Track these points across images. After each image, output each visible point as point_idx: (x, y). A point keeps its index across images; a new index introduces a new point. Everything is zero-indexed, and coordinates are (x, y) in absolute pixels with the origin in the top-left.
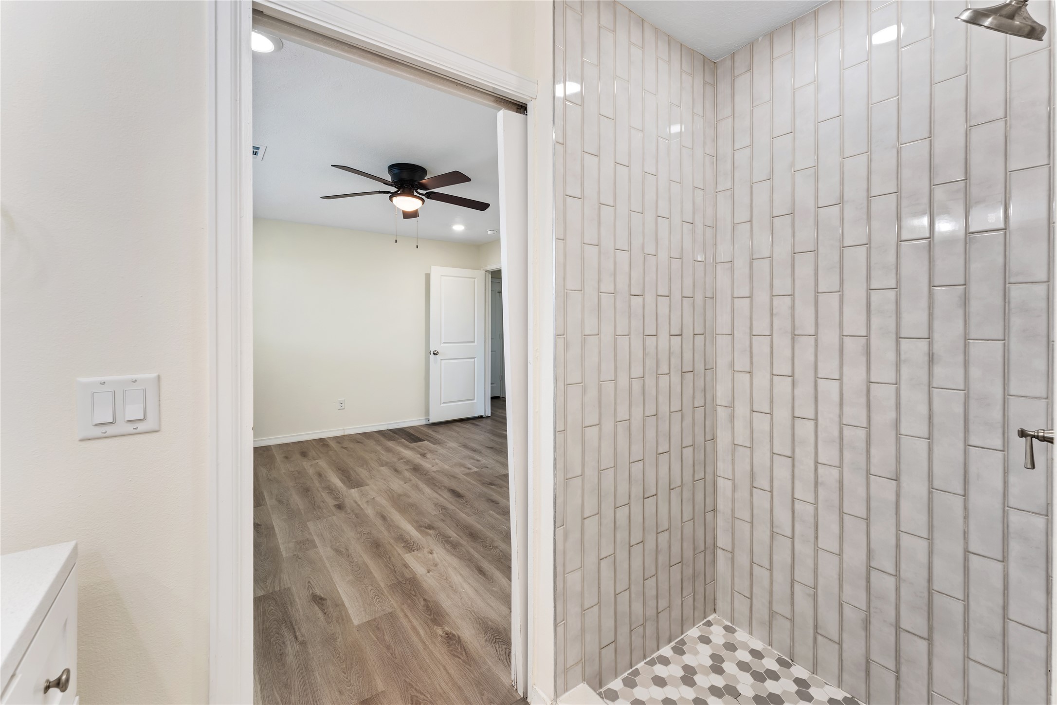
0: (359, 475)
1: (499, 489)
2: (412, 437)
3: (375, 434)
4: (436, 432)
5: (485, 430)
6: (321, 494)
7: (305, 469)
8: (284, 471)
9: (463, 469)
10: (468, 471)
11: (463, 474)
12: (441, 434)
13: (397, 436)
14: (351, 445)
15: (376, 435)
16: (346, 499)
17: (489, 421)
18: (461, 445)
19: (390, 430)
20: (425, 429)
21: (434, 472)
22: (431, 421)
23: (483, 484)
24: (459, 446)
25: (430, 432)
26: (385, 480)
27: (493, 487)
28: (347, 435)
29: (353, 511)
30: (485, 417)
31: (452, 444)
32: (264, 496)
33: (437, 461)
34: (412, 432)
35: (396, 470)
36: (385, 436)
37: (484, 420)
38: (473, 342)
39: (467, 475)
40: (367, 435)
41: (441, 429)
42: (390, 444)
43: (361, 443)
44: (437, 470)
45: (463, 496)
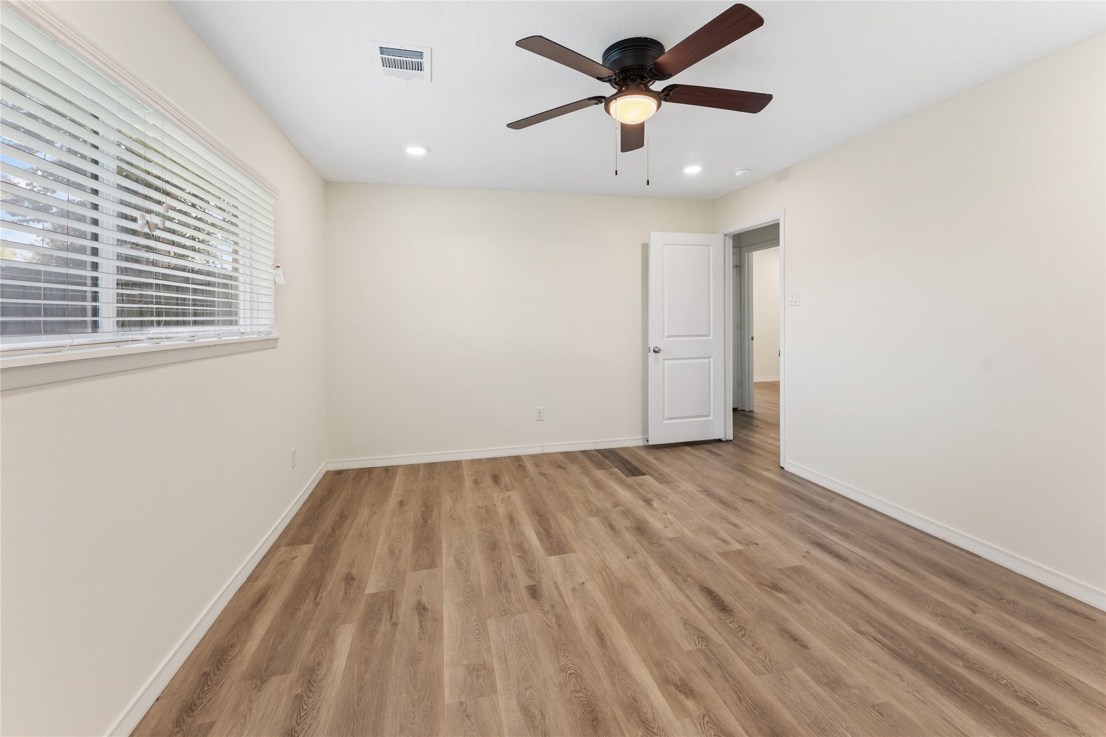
0: (561, 529)
1: (795, 605)
2: (628, 466)
3: (580, 454)
4: (659, 460)
5: (730, 465)
6: (510, 558)
7: (495, 505)
8: (470, 505)
9: (716, 541)
10: (726, 548)
11: (719, 554)
12: (668, 465)
13: (608, 462)
14: (551, 471)
15: (582, 457)
16: (544, 576)
17: (730, 448)
18: (700, 489)
19: (599, 451)
20: (643, 454)
21: (670, 540)
22: (651, 443)
23: (760, 584)
24: (699, 492)
25: (650, 458)
26: (597, 544)
27: (781, 596)
28: (546, 454)
29: (553, 607)
30: (724, 441)
31: (687, 486)
32: (441, 548)
33: (669, 516)
34: (626, 456)
35: (612, 527)
36: (592, 460)
37: (723, 445)
38: (708, 335)
39: (724, 555)
40: (570, 456)
41: (666, 455)
42: (600, 474)
43: (563, 468)
44: (673, 536)
45: (731, 611)
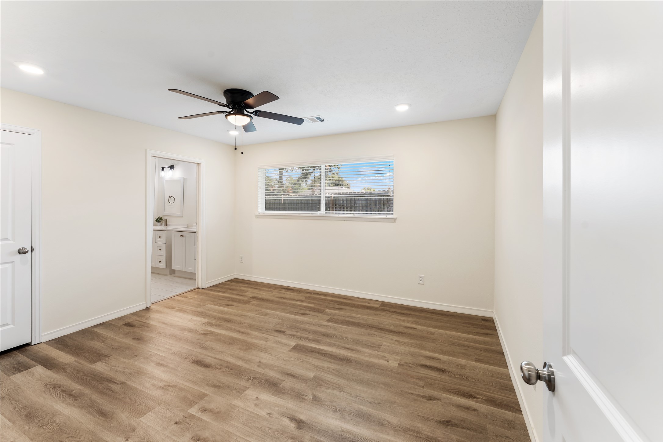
44: (246, 392)
45: (193, 362)
